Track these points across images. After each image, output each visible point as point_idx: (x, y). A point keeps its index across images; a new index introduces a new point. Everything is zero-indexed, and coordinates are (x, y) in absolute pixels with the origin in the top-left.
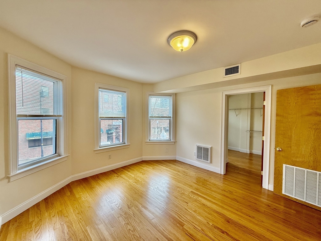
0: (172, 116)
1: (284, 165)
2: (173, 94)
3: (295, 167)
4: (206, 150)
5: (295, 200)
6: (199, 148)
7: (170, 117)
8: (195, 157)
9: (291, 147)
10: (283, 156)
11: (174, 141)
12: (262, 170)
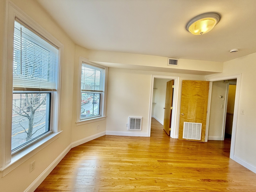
0: (104, 90)
1: (184, 122)
2: (106, 67)
3: (189, 123)
4: (139, 120)
5: (188, 140)
6: (132, 120)
7: (102, 91)
8: (128, 128)
9: (187, 112)
10: (184, 118)
11: (105, 116)
12: (170, 127)
